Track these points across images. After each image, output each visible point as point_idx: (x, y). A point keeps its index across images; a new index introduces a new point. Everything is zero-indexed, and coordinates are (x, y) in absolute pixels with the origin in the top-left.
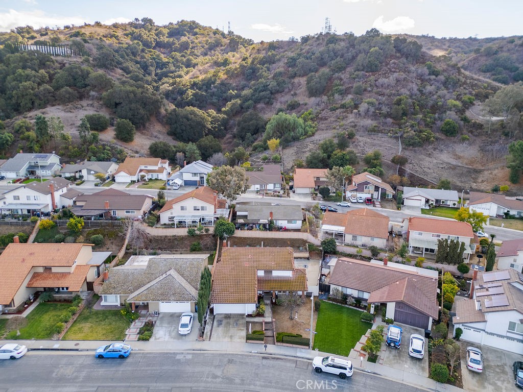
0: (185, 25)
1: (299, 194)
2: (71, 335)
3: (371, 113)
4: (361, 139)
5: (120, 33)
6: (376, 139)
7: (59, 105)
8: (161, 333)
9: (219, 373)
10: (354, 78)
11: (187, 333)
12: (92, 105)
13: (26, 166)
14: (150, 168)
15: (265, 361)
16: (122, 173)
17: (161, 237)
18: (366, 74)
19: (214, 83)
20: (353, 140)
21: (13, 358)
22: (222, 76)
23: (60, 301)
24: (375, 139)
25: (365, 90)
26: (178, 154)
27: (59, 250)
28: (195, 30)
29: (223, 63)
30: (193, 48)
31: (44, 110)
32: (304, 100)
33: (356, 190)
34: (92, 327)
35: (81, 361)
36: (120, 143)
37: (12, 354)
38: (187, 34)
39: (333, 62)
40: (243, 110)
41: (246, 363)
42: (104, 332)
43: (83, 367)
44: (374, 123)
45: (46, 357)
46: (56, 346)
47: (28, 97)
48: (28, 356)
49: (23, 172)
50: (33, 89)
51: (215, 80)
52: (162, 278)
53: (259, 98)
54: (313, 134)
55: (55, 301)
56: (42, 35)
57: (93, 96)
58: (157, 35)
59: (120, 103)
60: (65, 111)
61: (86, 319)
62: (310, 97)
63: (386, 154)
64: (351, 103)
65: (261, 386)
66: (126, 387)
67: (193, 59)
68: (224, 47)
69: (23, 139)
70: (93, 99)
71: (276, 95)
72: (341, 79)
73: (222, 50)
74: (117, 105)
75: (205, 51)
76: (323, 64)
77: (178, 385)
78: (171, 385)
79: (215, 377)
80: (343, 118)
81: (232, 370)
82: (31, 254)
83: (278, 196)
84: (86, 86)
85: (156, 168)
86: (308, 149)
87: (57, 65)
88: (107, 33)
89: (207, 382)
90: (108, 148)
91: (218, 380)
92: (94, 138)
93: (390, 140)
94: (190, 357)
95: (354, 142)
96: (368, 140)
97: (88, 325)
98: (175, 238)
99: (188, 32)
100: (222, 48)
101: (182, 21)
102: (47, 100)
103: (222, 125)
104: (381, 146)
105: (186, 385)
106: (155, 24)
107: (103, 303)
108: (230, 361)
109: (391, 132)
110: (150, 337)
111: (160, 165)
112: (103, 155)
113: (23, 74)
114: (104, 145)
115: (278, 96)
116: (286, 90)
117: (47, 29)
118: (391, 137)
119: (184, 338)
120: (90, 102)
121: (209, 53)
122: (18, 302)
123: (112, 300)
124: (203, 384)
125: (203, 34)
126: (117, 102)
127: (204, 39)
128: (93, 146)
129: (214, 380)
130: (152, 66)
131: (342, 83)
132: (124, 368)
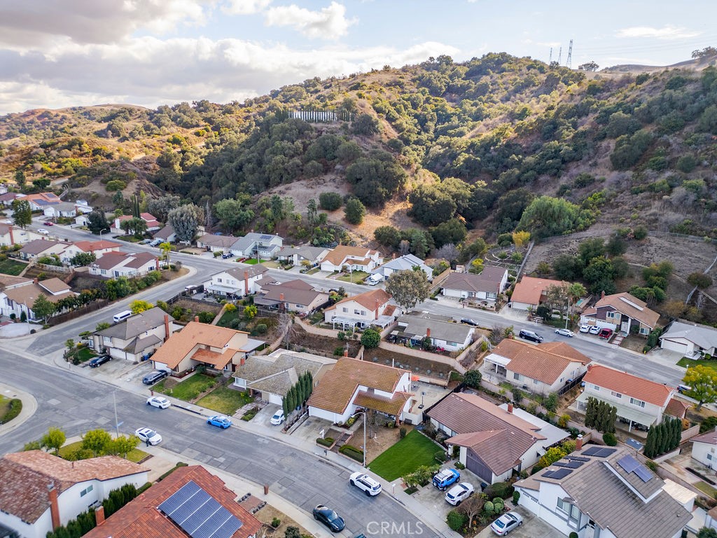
0: (492, 60)
1: (516, 310)
2: (202, 403)
3: (690, 202)
4: (654, 240)
5: (407, 79)
6: (681, 242)
7: (304, 179)
8: (260, 418)
9: (277, 460)
10: (690, 144)
11: (276, 423)
12: (334, 180)
13: (252, 246)
14: (356, 258)
15: (319, 463)
16: (327, 262)
17: (315, 335)
18: (714, 137)
19: (495, 144)
20: (643, 242)
21: (160, 407)
22: (511, 134)
23: (209, 375)
24: (678, 244)
25: (700, 164)
26: (403, 242)
27: (218, 333)
28: (503, 66)
29: (520, 114)
30: (493, 91)
31: (289, 185)
32: (604, 175)
33: (595, 316)
34: (218, 400)
35: (196, 422)
36: (347, 225)
37: (160, 404)
38: (491, 72)
39: (664, 117)
40: (519, 183)
41: (303, 460)
42: (223, 406)
43: (195, 426)
44: (689, 218)
45: (179, 413)
46: (188, 408)
47: (277, 172)
48: (170, 410)
49: (248, 251)
50: (283, 163)
51: (498, 141)
52: (281, 372)
53: (544, 168)
54: (586, 228)
55: (206, 374)
56: (326, 88)
57: (338, 170)
58: (451, 77)
59: (361, 179)
60: (307, 187)
61: (217, 393)
62: (612, 170)
63: (684, 268)
64: (664, 184)
65: (299, 479)
66: (211, 448)
67: (486, 108)
68: (537, 88)
69: (262, 216)
70: (337, 174)
71: (570, 165)
72: (669, 145)
73: (532, 92)
74: (358, 180)
75: (507, 95)
76: (650, 121)
77: (244, 458)
78: (240, 456)
79: (273, 461)
80: (643, 207)
81: (288, 461)
82: (200, 333)
83: (484, 309)
84: (335, 157)
85: (362, 259)
86: (568, 249)
87: (315, 134)
88: (392, 79)
89: (264, 463)
90: (332, 230)
91: (273, 464)
92: (321, 219)
93: (705, 247)
94: (267, 442)
95: (642, 245)
96: (667, 244)
97: (216, 398)
98: (327, 339)
99: (493, 69)
100: (534, 88)
101: (489, 54)
102: (295, 174)
103: (486, 203)
104: (682, 255)
105: (249, 459)
106: (454, 62)
107: (235, 384)
108: (293, 455)
109: (713, 234)
110: (250, 419)
111: (367, 256)
112: (324, 239)
113: (280, 146)
114: (330, 227)
115: (572, 165)
116: (585, 158)
117: (333, 79)
118: (708, 242)
119: (273, 427)
120: (333, 177)
121: (512, 97)
122: (181, 369)
123: (241, 383)
124: (260, 463)
125: (513, 70)
126: (358, 177)
127: (513, 77)
128: (319, 228)
129: (270, 463)
130: (432, 120)
131: (669, 150)
132: (220, 435)
